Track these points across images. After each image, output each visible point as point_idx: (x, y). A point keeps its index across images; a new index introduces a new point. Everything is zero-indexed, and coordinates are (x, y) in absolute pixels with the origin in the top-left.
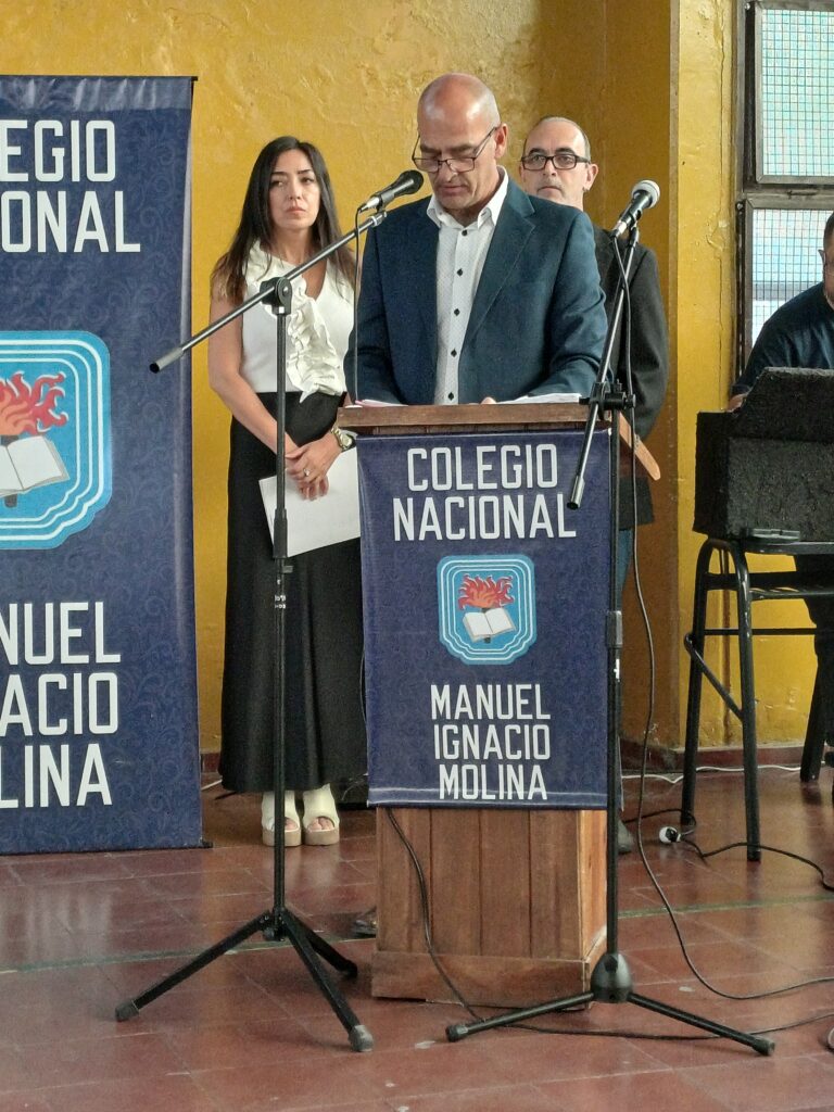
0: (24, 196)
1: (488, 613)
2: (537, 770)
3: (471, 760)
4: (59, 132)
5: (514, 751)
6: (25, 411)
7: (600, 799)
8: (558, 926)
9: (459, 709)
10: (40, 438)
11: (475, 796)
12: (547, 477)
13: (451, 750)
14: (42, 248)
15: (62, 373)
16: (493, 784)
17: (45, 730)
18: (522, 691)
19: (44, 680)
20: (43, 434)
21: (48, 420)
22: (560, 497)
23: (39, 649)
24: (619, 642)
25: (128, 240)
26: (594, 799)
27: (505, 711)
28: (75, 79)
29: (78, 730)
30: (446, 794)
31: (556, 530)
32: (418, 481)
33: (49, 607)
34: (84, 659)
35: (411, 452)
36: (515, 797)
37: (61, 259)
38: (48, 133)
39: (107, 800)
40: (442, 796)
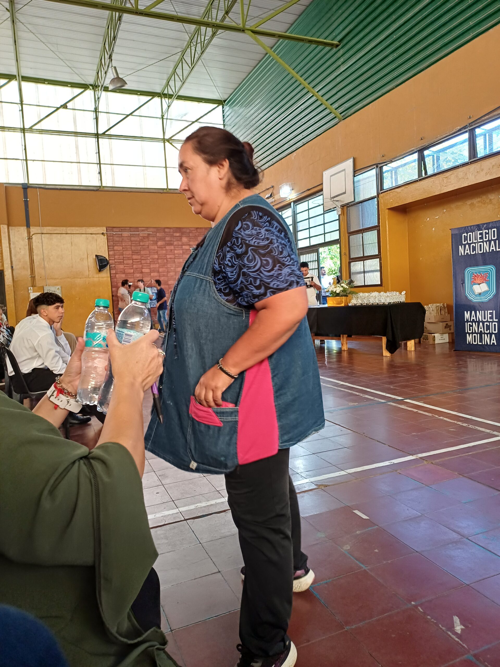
0: (482, 243)
4: (487, 232)
6: (482, 279)
10: (485, 283)
14: (485, 252)
15: (488, 272)
17: (486, 332)
19: (485, 323)
21: (486, 280)
25: (498, 249)
28: (490, 222)
29: (491, 332)
33: (486, 311)
34: (492, 320)
37: (488, 253)
39: (496, 344)
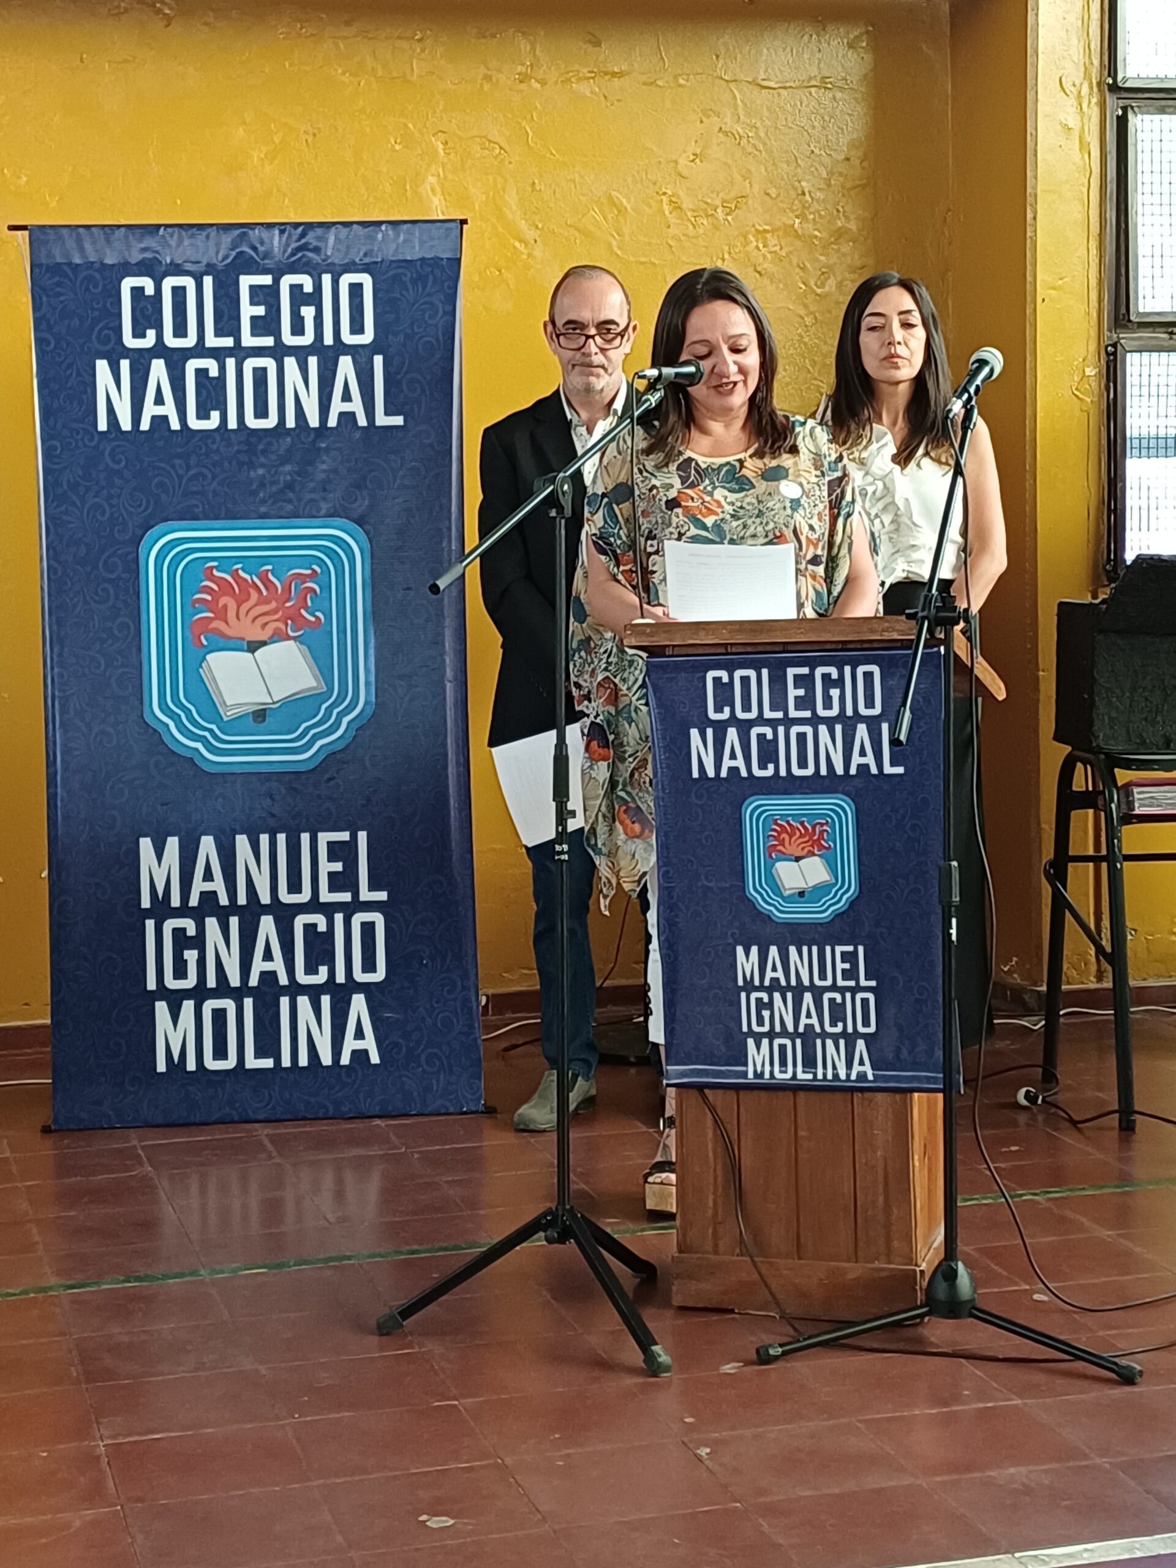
0: (269, 363)
1: (802, 862)
2: (861, 1044)
3: (784, 1033)
4: (308, 288)
5: (833, 1024)
6: (275, 611)
7: (935, 1080)
8: (888, 1226)
9: (769, 974)
10: (292, 642)
11: (789, 1075)
12: (870, 704)
13: (760, 1022)
14: (291, 423)
15: (315, 567)
16: (809, 1062)
17: (302, 978)
18: (843, 954)
19: (300, 921)
20: (295, 639)
21: (299, 623)
22: (885, 727)
23: (295, 886)
24: (956, 899)
25: (387, 413)
26: (928, 1079)
27: (823, 976)
28: (327, 226)
29: (340, 978)
30: (755, 1071)
31: (880, 766)
32: (718, 709)
33: (305, 838)
34: (346, 897)
35: (711, 675)
36: (836, 1076)
37: (312, 436)
38: (296, 289)
39: (375, 1058)
40: (751, 1075)
